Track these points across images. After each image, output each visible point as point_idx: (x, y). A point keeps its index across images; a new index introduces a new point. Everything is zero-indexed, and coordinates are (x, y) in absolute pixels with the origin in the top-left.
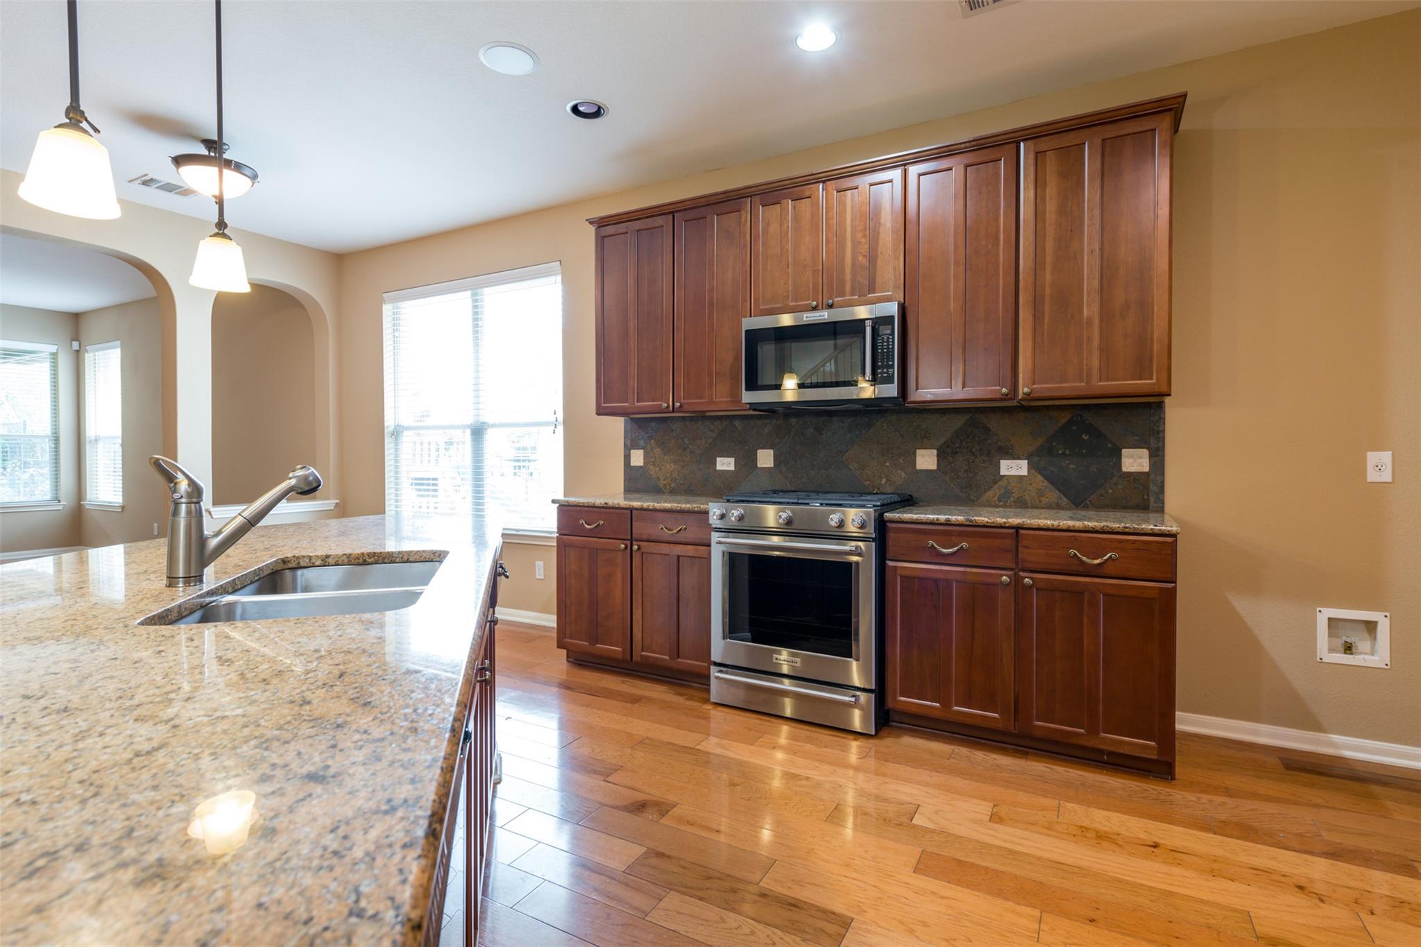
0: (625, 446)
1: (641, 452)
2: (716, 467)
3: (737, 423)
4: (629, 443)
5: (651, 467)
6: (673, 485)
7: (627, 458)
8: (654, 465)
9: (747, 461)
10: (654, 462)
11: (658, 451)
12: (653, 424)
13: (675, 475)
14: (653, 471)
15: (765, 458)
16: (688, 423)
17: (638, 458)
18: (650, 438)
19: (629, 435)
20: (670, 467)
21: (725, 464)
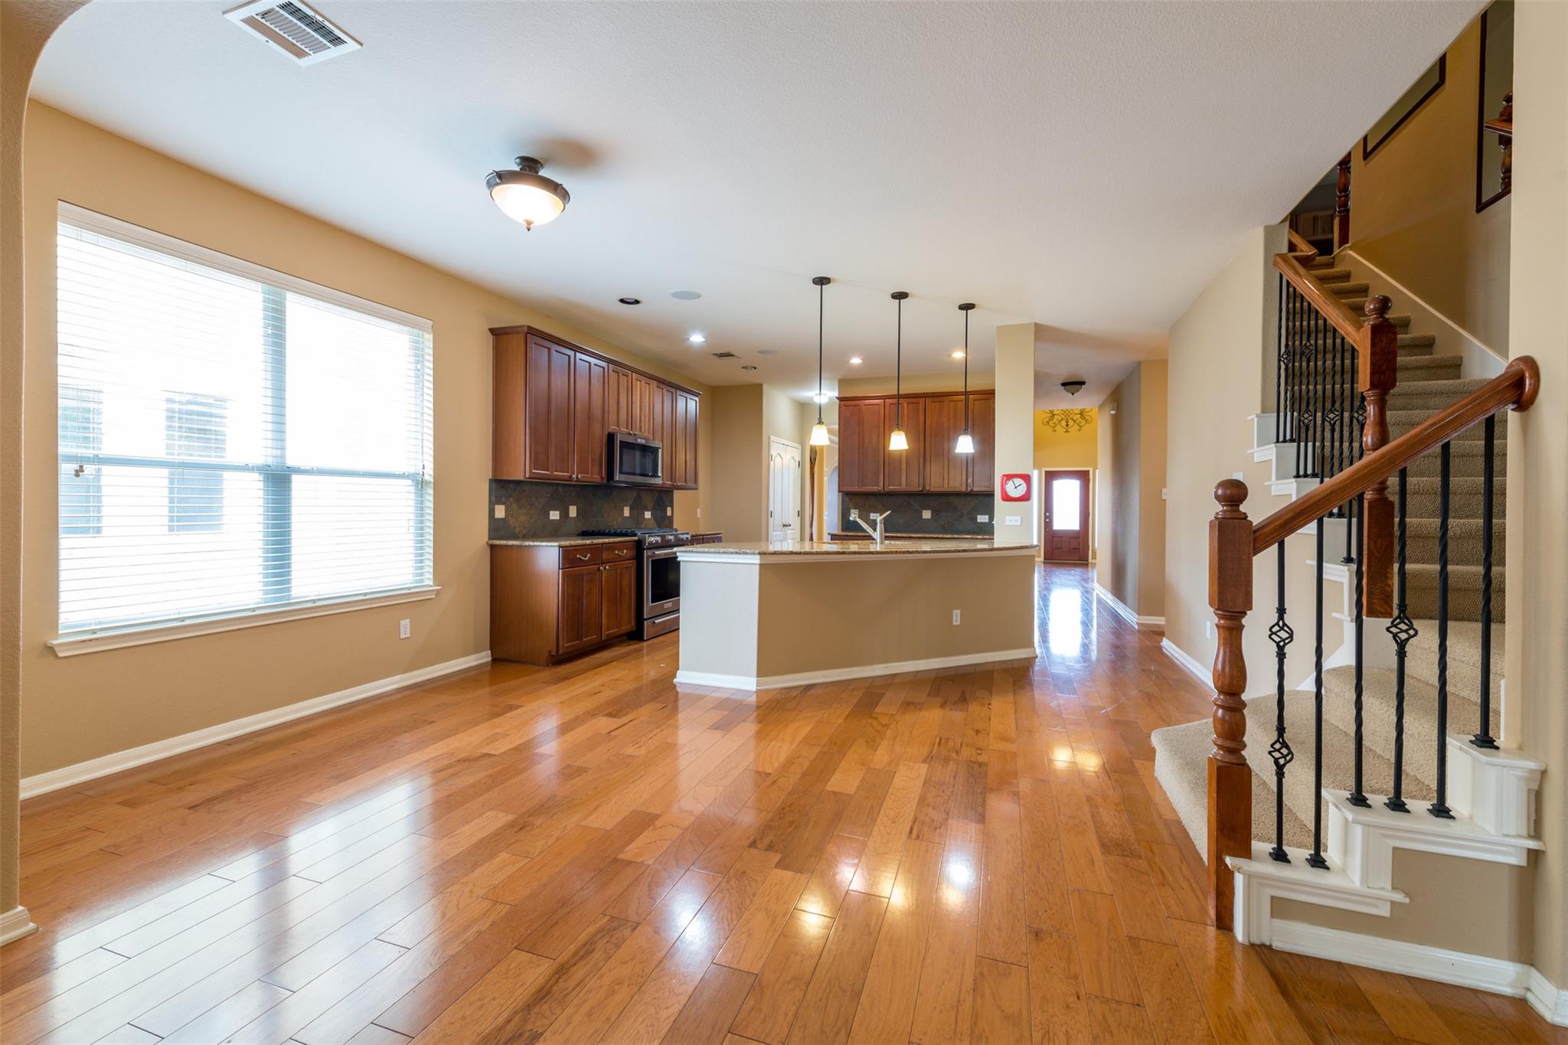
0: (490, 501)
1: (503, 507)
2: (549, 517)
3: (560, 489)
4: (493, 499)
5: (510, 518)
6: (524, 532)
7: (492, 512)
8: (512, 517)
9: (565, 513)
10: (512, 515)
11: (515, 506)
12: (511, 486)
13: (526, 523)
14: (512, 521)
15: (573, 511)
16: (533, 486)
17: (500, 512)
18: (510, 496)
19: (494, 493)
20: (523, 518)
21: (554, 515)
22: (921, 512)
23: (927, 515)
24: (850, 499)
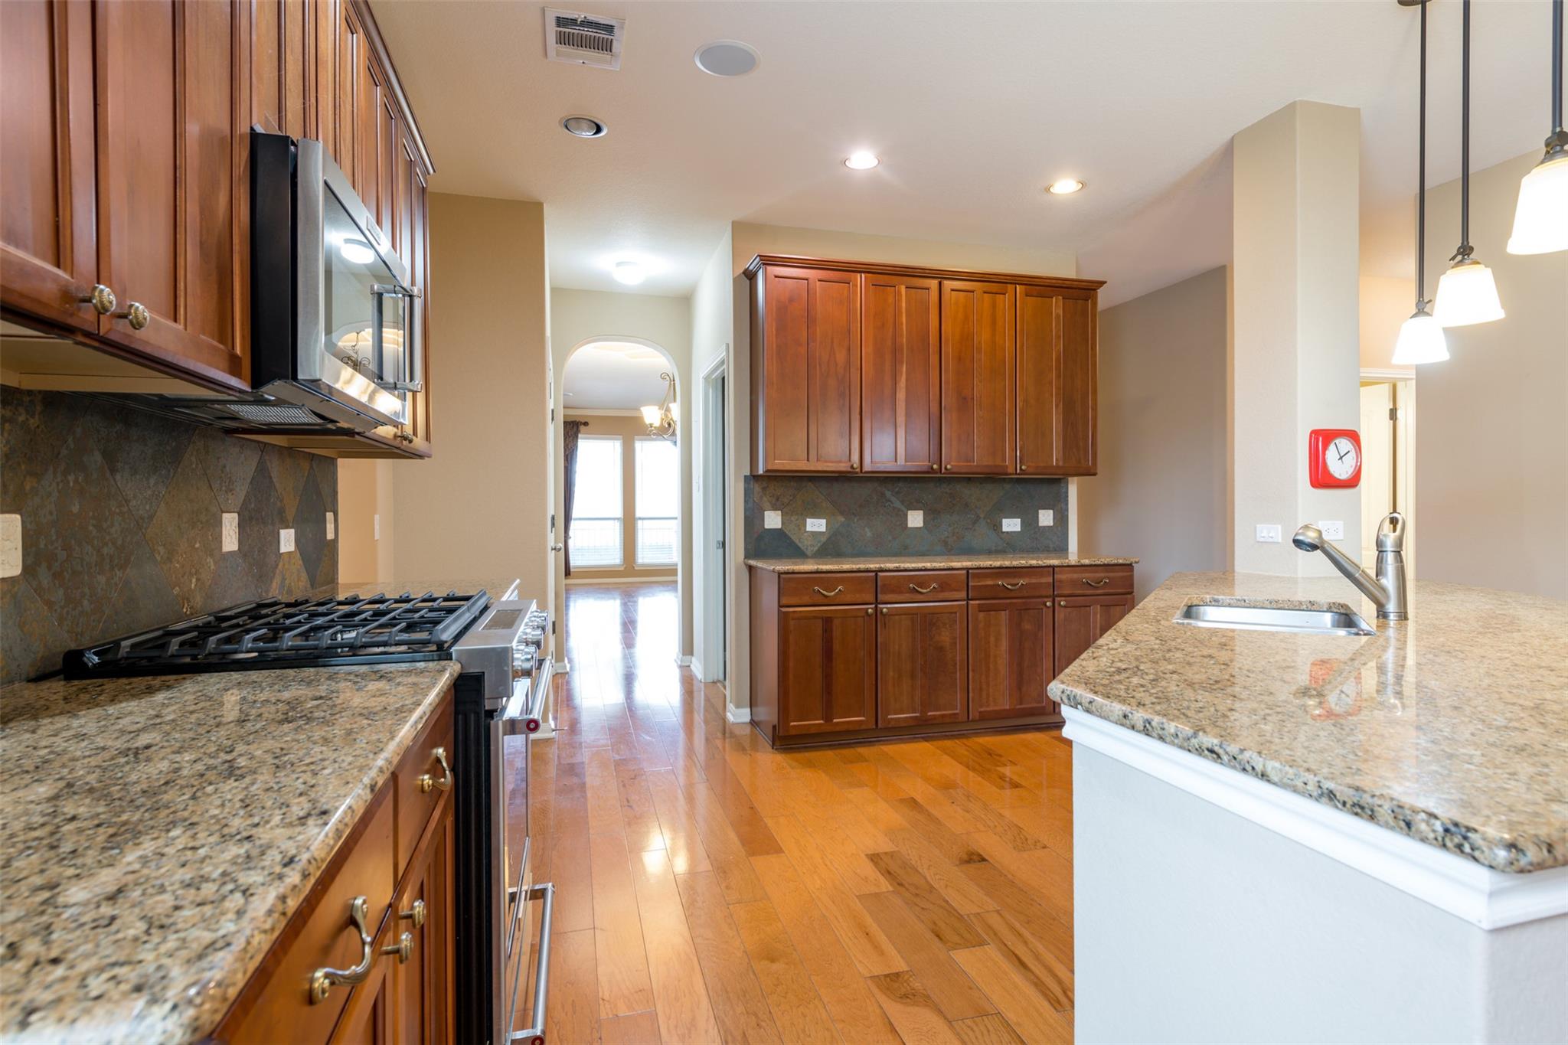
22: (906, 516)
23: (915, 519)
24: (764, 489)
